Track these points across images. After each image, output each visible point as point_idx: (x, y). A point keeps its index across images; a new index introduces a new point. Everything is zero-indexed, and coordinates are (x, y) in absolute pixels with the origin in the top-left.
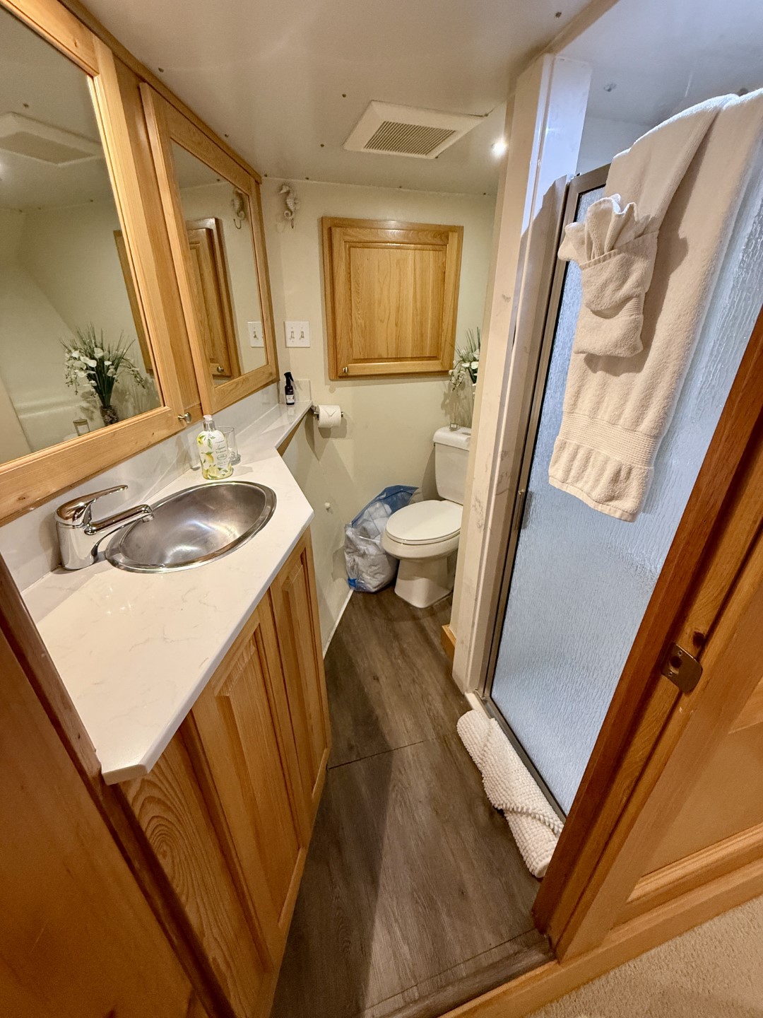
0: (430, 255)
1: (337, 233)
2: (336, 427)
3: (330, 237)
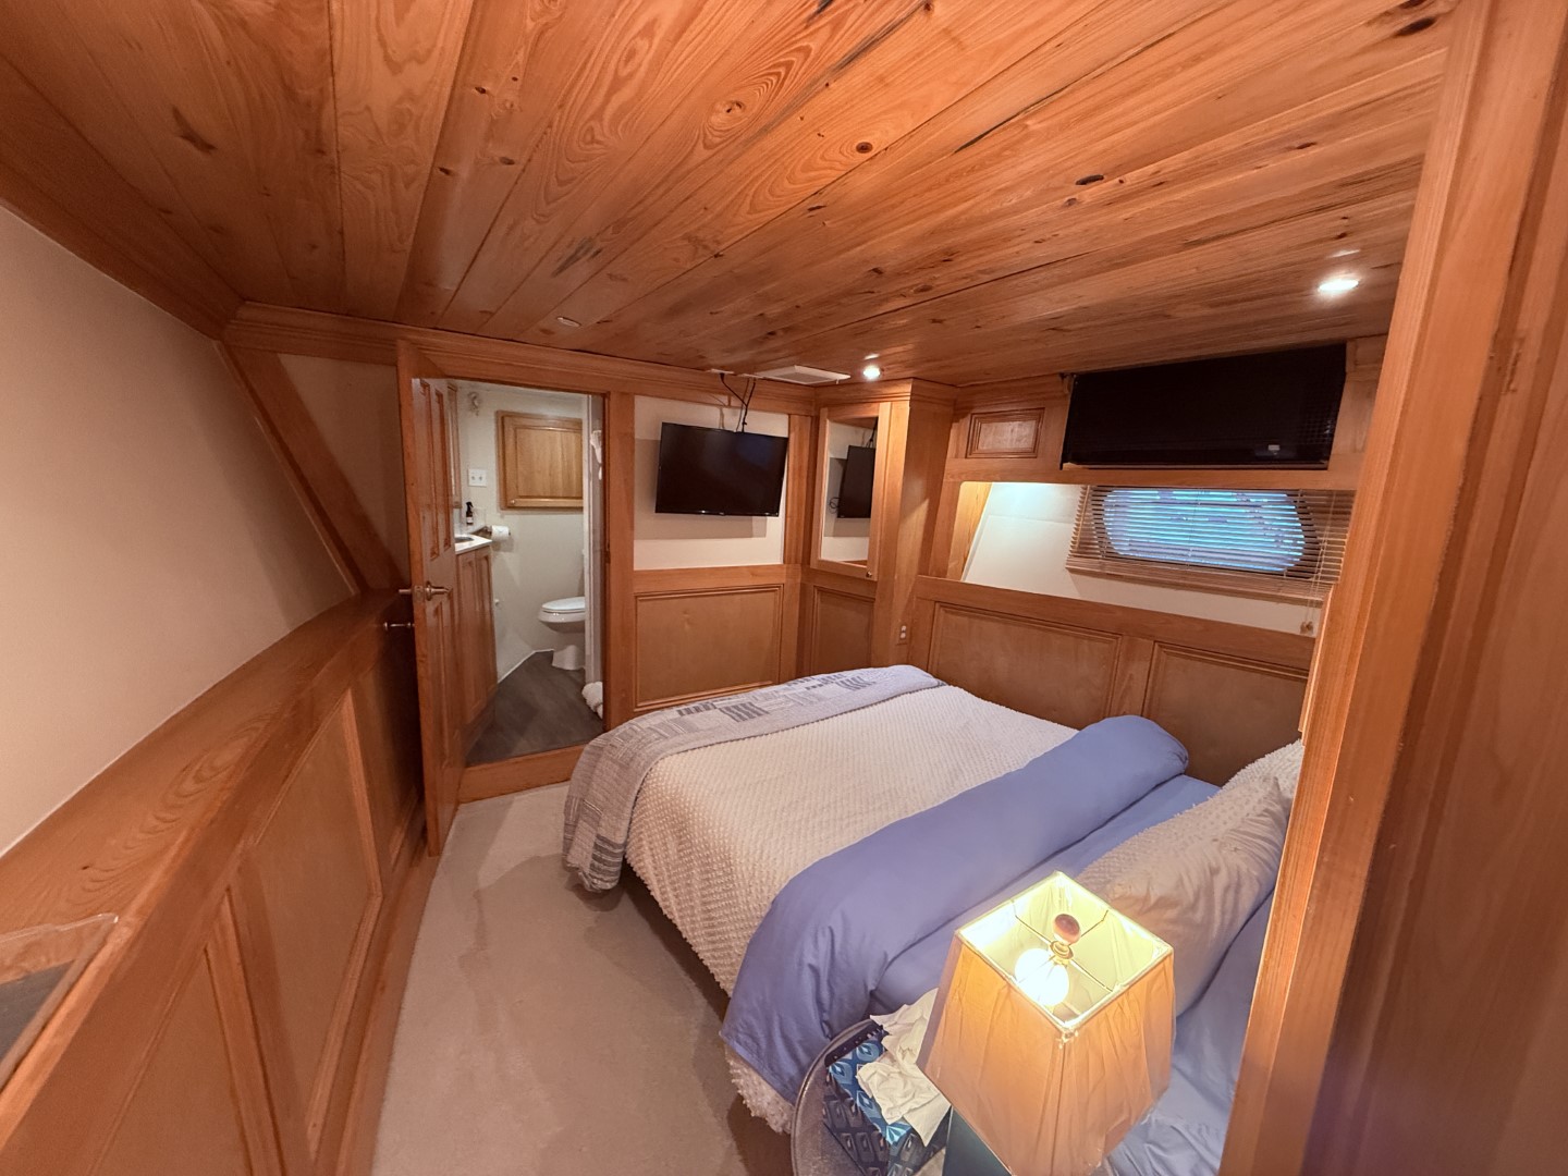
0: (572, 436)
1: (507, 420)
2: (504, 541)
3: (503, 423)
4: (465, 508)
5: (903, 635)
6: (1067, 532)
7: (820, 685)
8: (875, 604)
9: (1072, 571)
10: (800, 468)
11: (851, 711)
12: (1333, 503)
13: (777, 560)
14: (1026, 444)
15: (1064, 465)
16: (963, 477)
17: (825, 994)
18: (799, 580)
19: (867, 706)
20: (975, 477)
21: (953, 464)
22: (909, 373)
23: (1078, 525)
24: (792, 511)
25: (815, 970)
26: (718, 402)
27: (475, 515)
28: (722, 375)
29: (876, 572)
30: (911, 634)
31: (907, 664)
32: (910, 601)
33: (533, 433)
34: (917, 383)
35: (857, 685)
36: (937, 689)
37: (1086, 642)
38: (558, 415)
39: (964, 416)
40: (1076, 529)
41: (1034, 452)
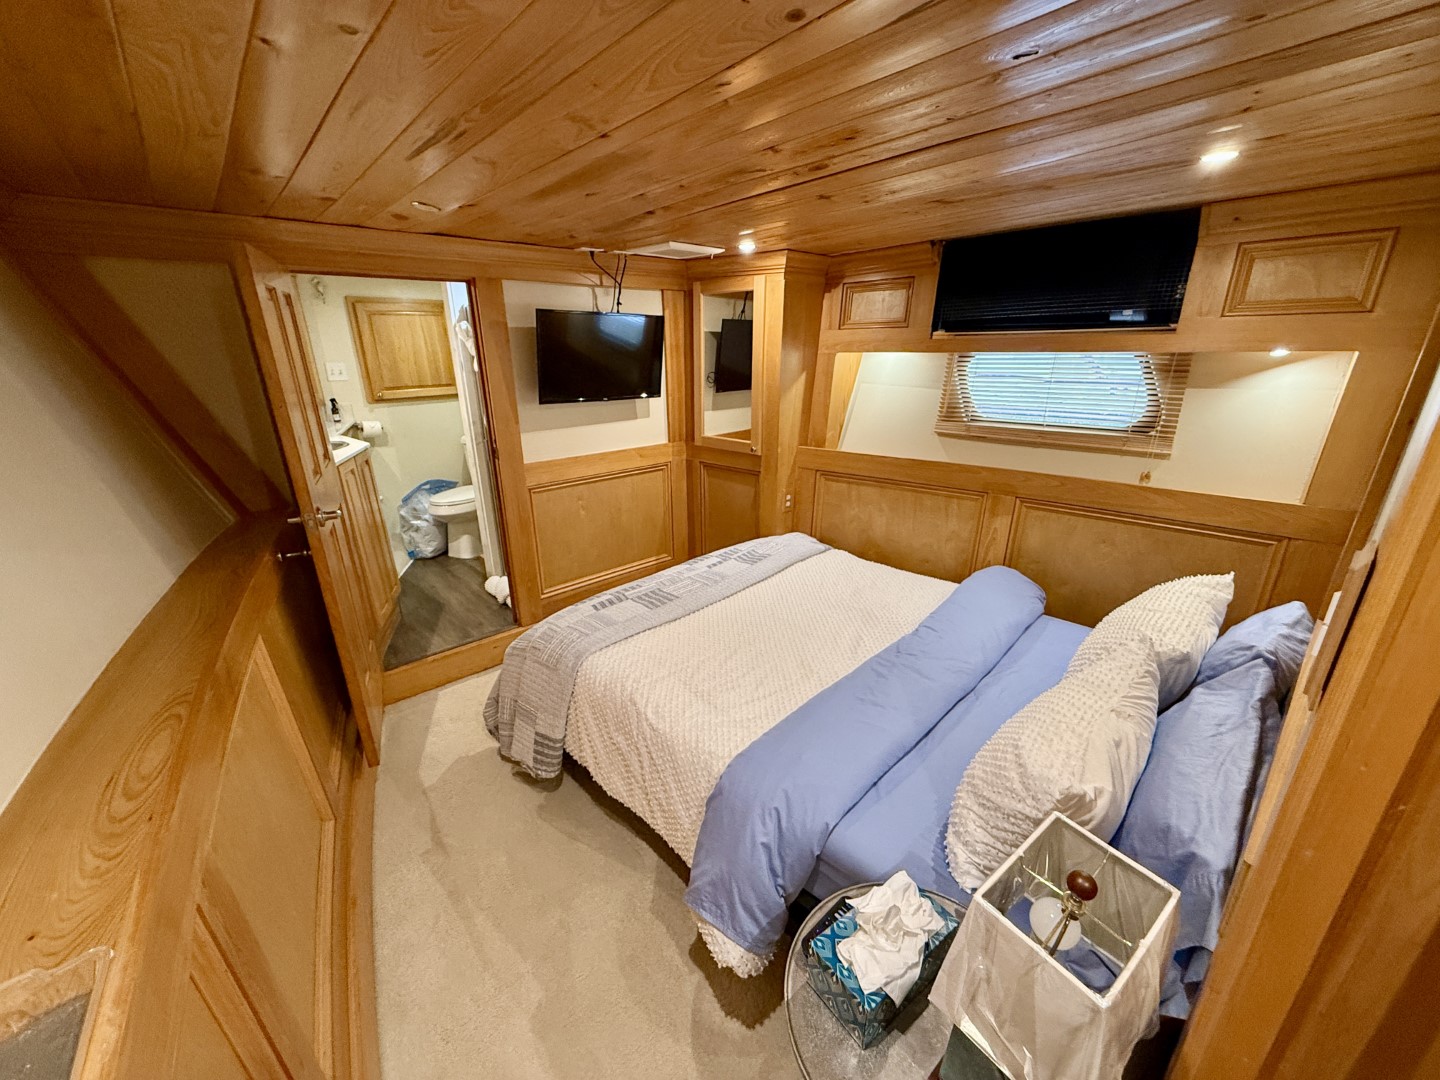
0: (432, 320)
1: (359, 306)
2: (379, 436)
3: (355, 310)
4: (329, 405)
5: (788, 504)
6: (934, 398)
7: (720, 563)
8: (761, 476)
9: (940, 434)
10: (677, 346)
11: (752, 585)
12: (1174, 363)
13: (662, 439)
14: (898, 313)
15: (935, 333)
16: (838, 347)
17: (777, 863)
18: (684, 457)
19: (766, 579)
20: (848, 348)
21: (827, 336)
22: (783, 245)
23: (945, 390)
24: (673, 390)
25: (766, 846)
26: (590, 283)
27: (341, 411)
28: (592, 253)
29: (759, 446)
30: (795, 502)
31: (792, 531)
32: (793, 471)
33: (391, 320)
34: (792, 255)
35: (753, 559)
36: (824, 554)
37: (955, 500)
38: (415, 297)
39: (836, 285)
40: (944, 395)
41: (905, 322)
